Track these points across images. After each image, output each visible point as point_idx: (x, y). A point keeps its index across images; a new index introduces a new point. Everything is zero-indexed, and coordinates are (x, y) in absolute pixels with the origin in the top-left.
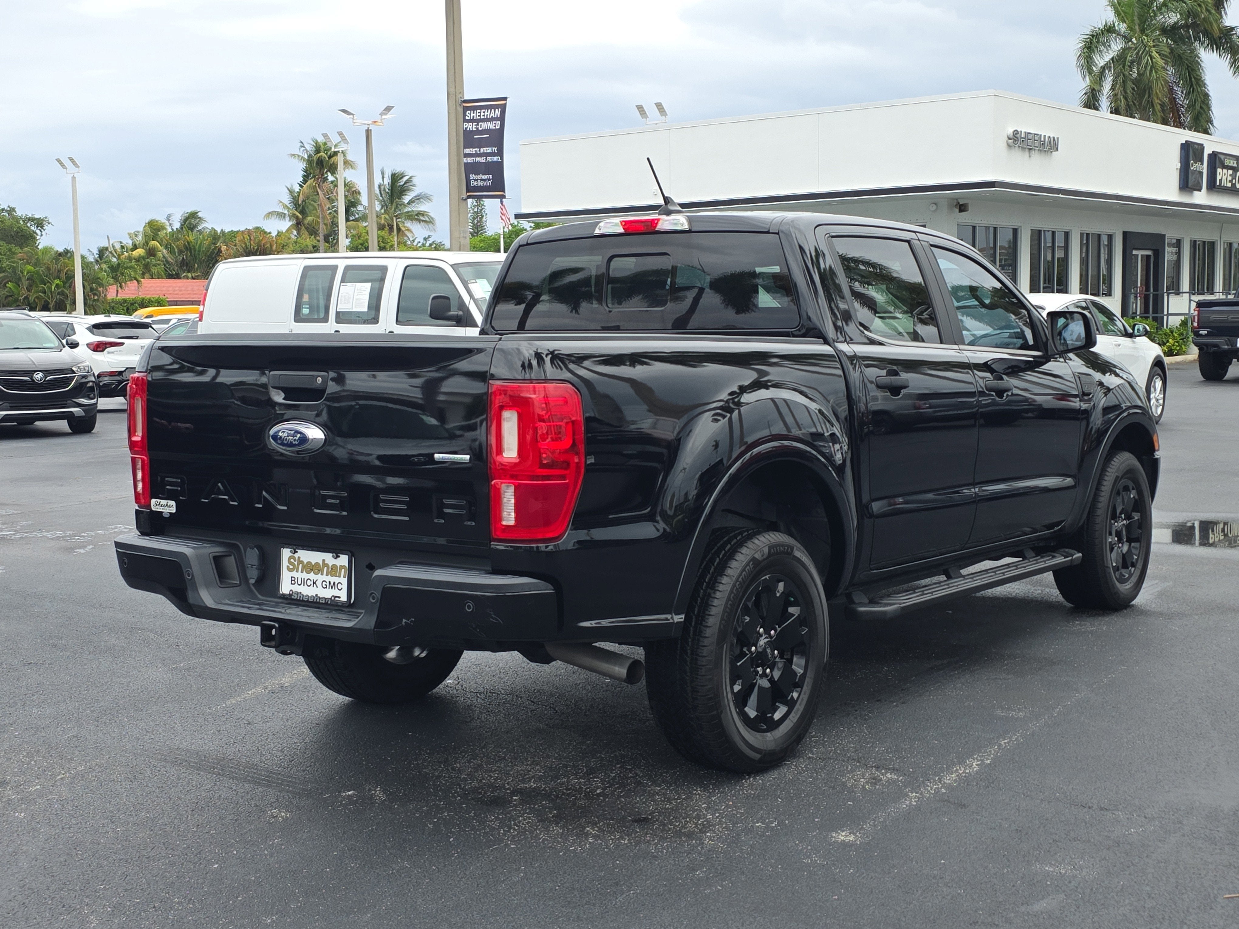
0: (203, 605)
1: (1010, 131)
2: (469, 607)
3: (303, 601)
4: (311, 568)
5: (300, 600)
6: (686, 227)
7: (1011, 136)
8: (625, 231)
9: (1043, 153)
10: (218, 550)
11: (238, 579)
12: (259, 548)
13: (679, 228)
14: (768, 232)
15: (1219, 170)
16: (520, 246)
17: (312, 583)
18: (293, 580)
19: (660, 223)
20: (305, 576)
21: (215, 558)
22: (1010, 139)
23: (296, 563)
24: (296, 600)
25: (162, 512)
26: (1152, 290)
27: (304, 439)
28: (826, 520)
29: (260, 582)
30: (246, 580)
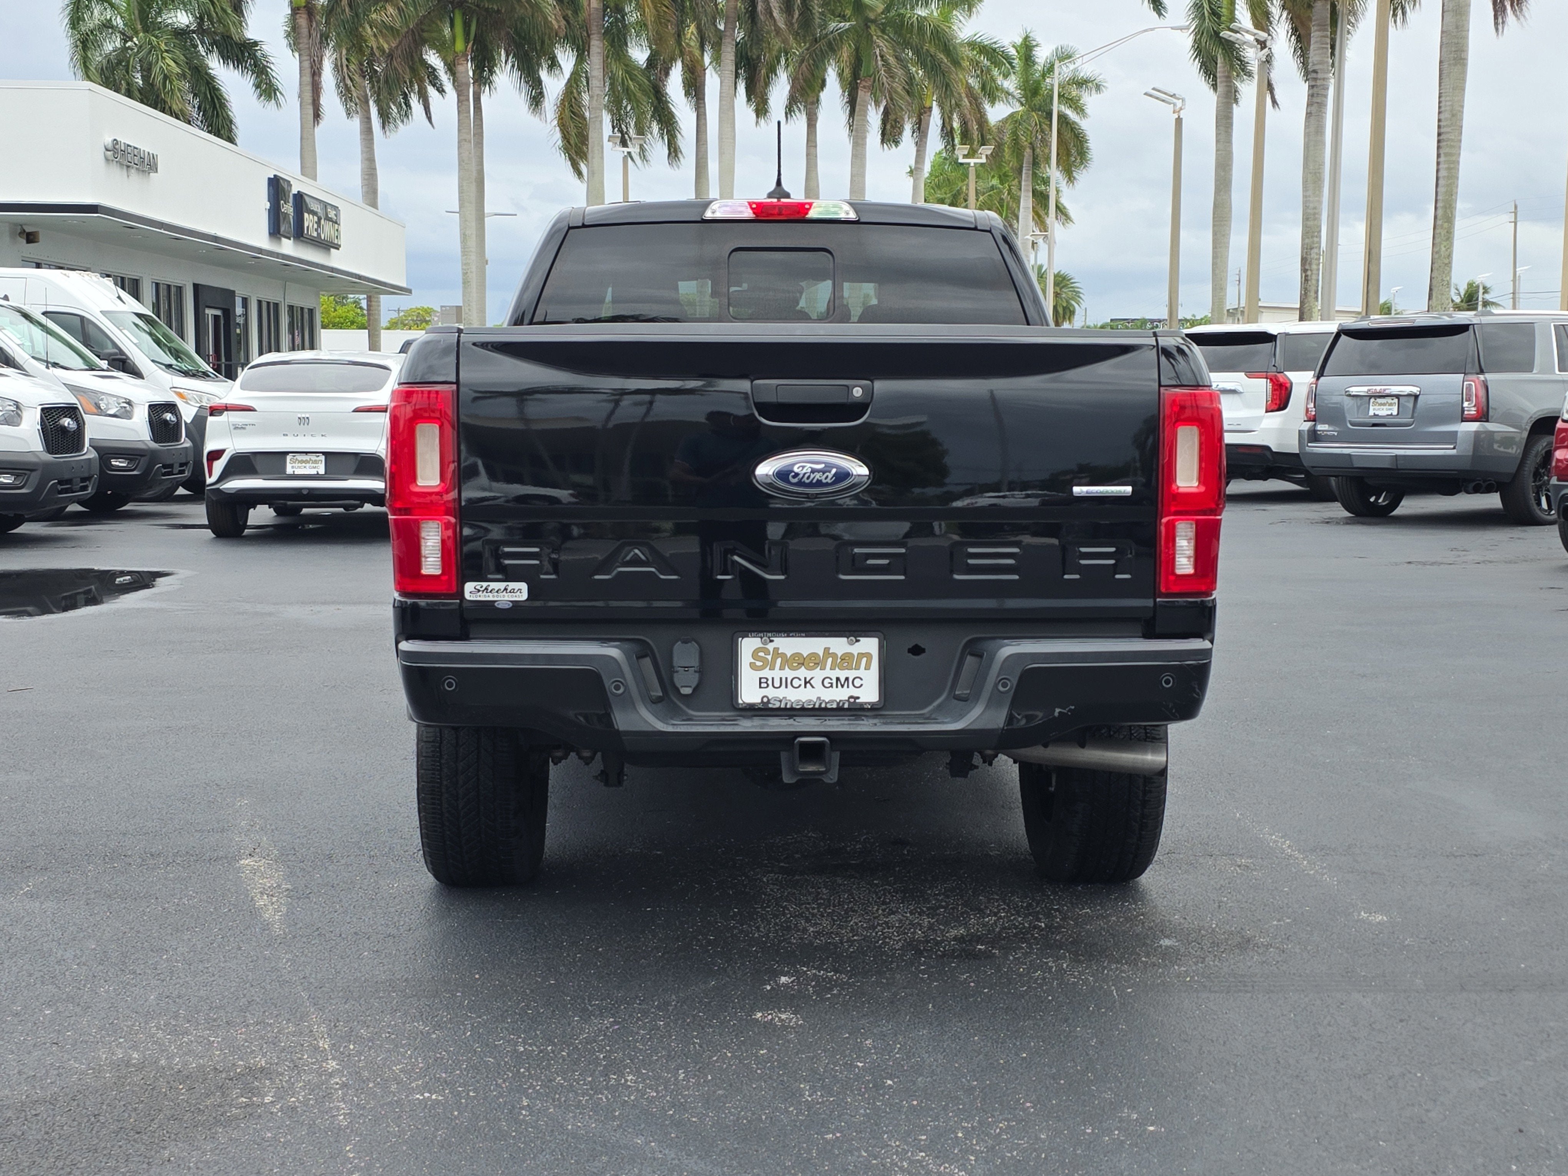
0: (651, 729)
1: (108, 140)
2: (1168, 682)
3: (792, 709)
4: (799, 661)
5: (786, 709)
6: (854, 216)
7: (110, 146)
9: (141, 173)
11: (660, 689)
12: (699, 643)
13: (843, 217)
14: (975, 229)
15: (306, 215)
17: (803, 682)
18: (762, 683)
19: (812, 209)
20: (788, 673)
21: (638, 660)
22: (107, 150)
23: (769, 657)
24: (779, 709)
25: (495, 601)
26: (223, 360)
27: (843, 476)
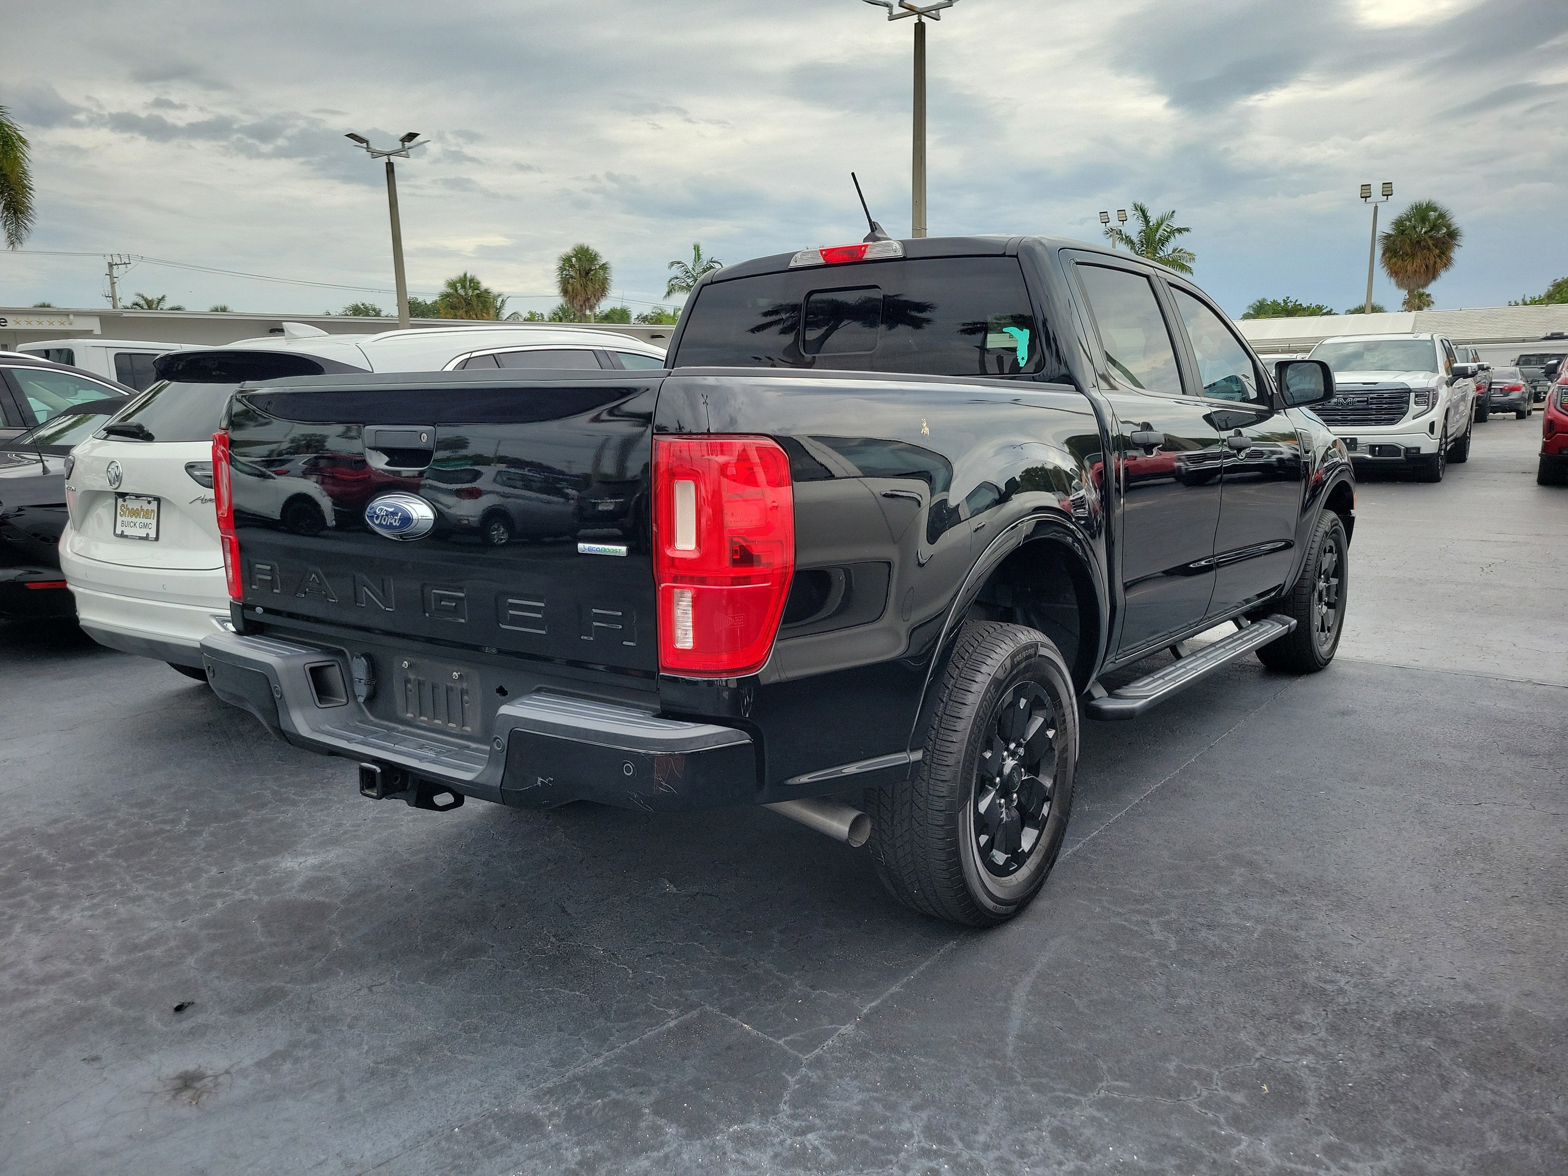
2: (628, 770)
6: (900, 254)
8: (827, 261)
10: (316, 659)
11: (344, 695)
12: (368, 656)
13: (891, 255)
14: (1004, 255)
16: (704, 285)
19: (868, 250)
21: (312, 670)
27: (407, 520)
28: (1076, 607)
29: (371, 699)
30: (355, 697)
